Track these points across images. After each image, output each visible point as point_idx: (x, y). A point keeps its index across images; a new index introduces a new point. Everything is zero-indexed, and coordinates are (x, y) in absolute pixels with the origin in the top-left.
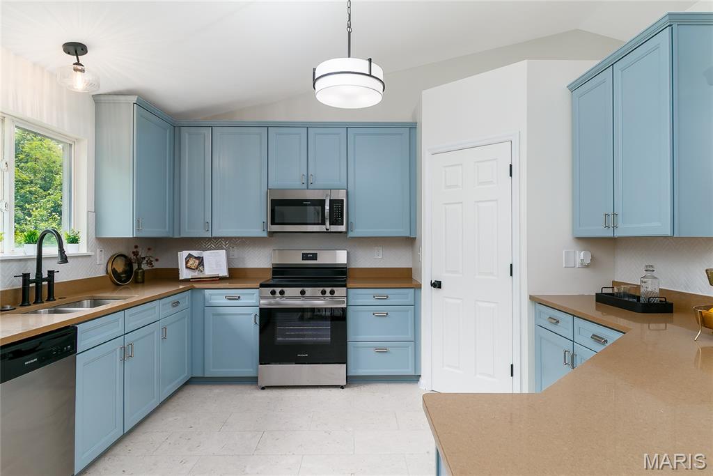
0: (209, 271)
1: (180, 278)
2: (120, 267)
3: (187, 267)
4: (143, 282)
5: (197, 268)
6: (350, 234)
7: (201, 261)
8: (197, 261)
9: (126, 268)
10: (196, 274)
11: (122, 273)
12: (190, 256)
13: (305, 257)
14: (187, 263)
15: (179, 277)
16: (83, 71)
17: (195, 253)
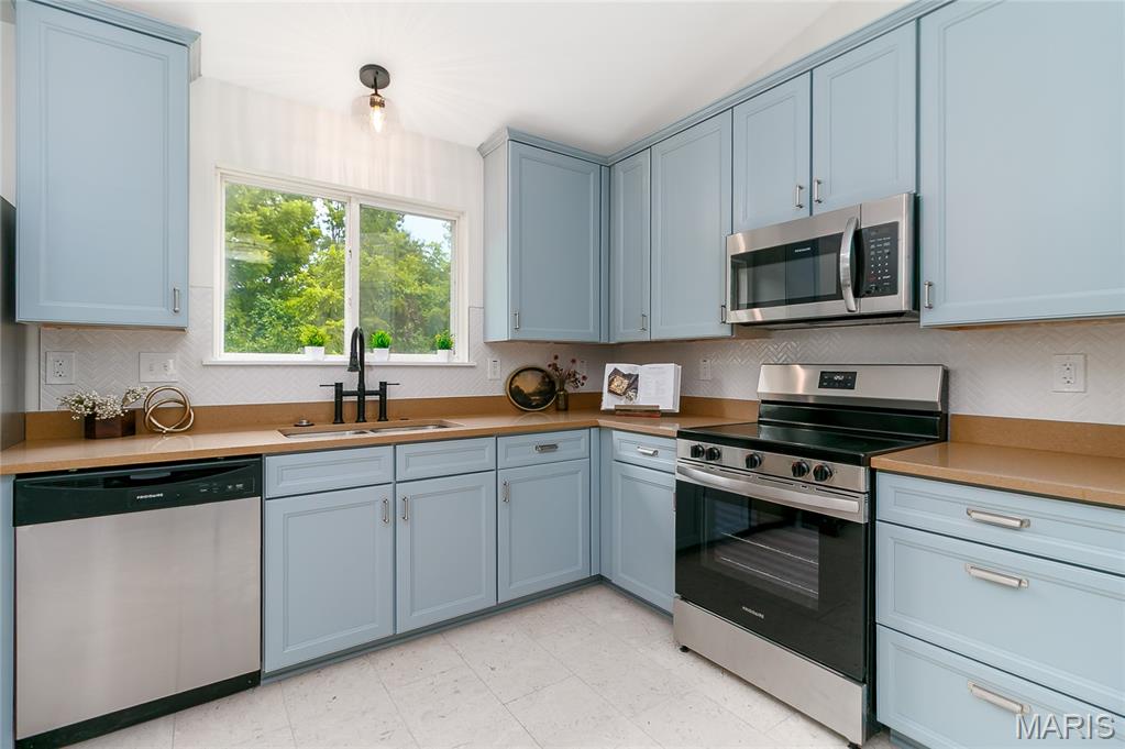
0: (644, 399)
1: (603, 408)
2: (529, 384)
3: (610, 391)
4: (566, 409)
5: (624, 394)
6: (927, 318)
7: (633, 382)
8: (626, 382)
9: (543, 388)
10: (622, 402)
11: (534, 394)
12: (616, 372)
13: (826, 380)
14: (610, 384)
15: (600, 407)
16: (382, 104)
17: (624, 368)
